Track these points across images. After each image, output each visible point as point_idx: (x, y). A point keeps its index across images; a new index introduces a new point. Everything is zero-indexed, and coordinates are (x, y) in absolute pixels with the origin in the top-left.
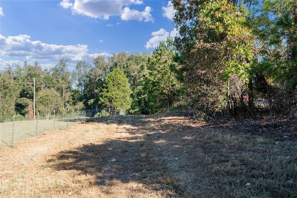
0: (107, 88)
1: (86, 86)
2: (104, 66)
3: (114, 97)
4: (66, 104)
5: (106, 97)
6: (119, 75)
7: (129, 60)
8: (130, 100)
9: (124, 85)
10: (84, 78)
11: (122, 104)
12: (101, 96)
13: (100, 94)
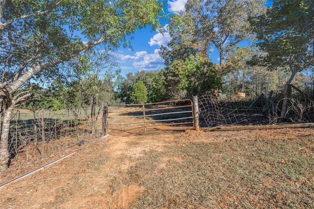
0: (134, 91)
1: (122, 89)
2: (133, 78)
3: (138, 96)
4: (111, 99)
5: (134, 96)
6: (140, 85)
7: (146, 75)
8: (146, 97)
9: (143, 90)
10: (121, 85)
11: (142, 100)
12: (131, 95)
13: (131, 94)
